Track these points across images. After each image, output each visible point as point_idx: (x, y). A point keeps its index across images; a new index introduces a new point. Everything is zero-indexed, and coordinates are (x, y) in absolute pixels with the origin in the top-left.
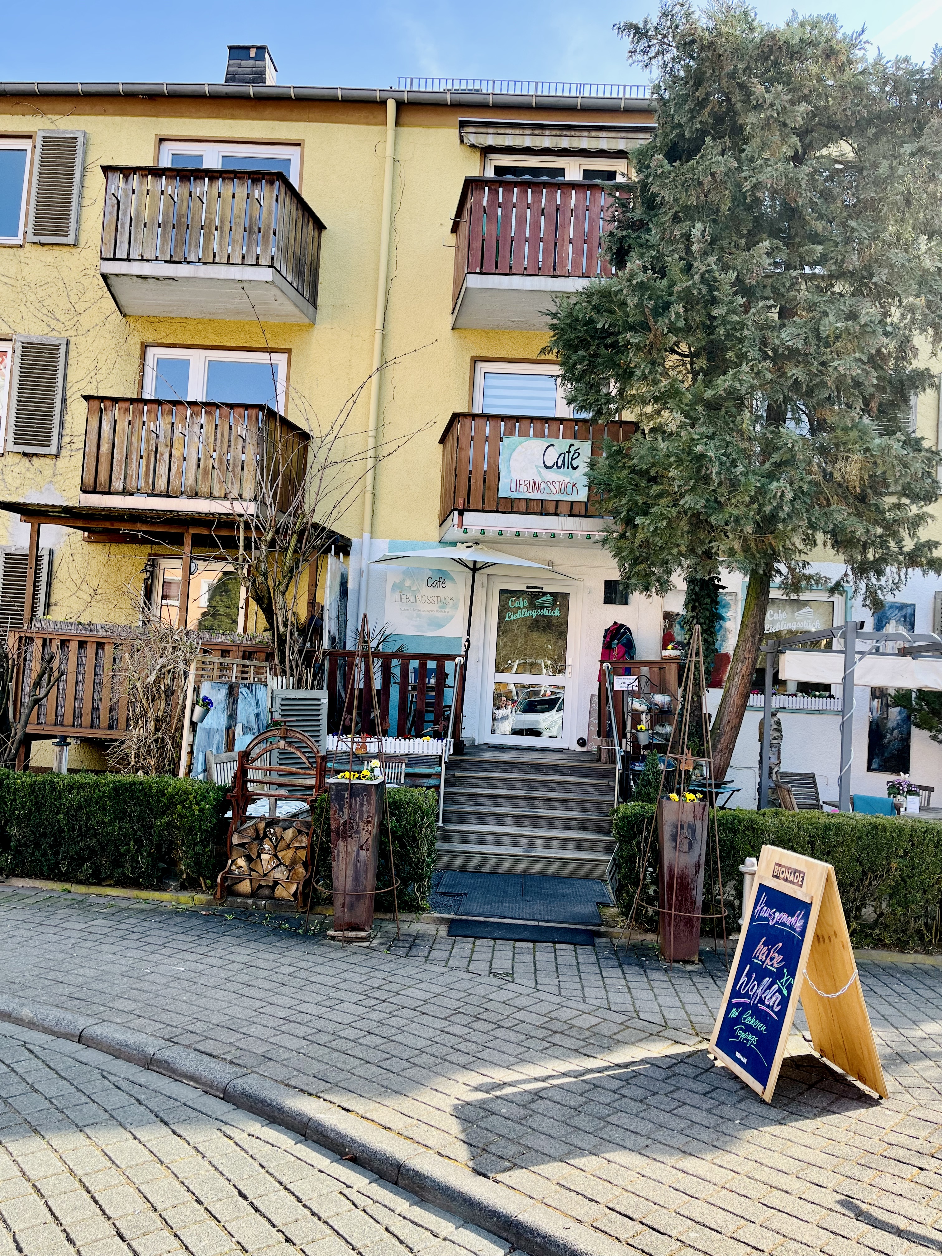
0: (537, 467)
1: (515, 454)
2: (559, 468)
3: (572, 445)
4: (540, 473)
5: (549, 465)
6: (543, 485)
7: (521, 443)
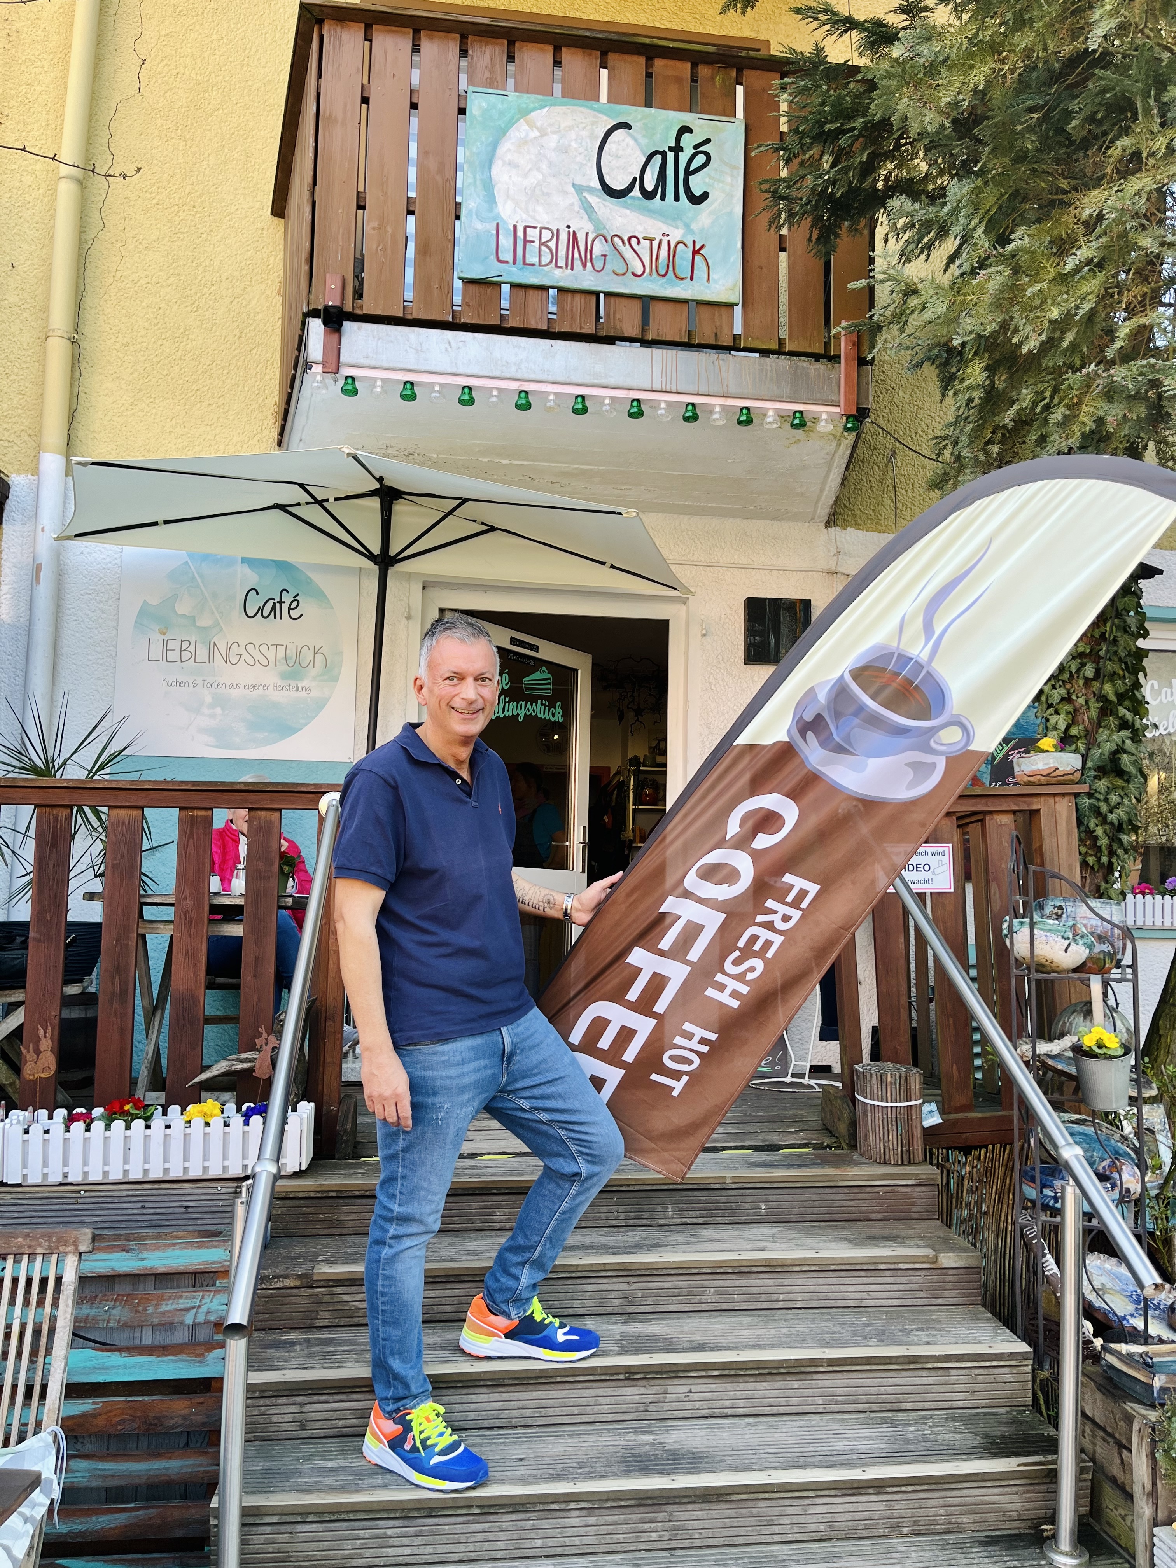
0: (579, 189)
1: (506, 148)
2: (649, 195)
3: (685, 130)
4: (588, 209)
5: (619, 184)
6: (599, 248)
7: (524, 113)
